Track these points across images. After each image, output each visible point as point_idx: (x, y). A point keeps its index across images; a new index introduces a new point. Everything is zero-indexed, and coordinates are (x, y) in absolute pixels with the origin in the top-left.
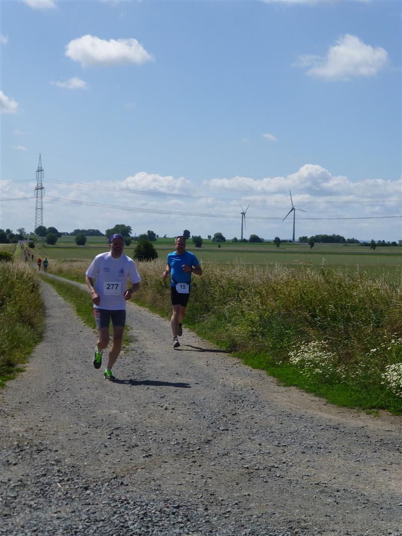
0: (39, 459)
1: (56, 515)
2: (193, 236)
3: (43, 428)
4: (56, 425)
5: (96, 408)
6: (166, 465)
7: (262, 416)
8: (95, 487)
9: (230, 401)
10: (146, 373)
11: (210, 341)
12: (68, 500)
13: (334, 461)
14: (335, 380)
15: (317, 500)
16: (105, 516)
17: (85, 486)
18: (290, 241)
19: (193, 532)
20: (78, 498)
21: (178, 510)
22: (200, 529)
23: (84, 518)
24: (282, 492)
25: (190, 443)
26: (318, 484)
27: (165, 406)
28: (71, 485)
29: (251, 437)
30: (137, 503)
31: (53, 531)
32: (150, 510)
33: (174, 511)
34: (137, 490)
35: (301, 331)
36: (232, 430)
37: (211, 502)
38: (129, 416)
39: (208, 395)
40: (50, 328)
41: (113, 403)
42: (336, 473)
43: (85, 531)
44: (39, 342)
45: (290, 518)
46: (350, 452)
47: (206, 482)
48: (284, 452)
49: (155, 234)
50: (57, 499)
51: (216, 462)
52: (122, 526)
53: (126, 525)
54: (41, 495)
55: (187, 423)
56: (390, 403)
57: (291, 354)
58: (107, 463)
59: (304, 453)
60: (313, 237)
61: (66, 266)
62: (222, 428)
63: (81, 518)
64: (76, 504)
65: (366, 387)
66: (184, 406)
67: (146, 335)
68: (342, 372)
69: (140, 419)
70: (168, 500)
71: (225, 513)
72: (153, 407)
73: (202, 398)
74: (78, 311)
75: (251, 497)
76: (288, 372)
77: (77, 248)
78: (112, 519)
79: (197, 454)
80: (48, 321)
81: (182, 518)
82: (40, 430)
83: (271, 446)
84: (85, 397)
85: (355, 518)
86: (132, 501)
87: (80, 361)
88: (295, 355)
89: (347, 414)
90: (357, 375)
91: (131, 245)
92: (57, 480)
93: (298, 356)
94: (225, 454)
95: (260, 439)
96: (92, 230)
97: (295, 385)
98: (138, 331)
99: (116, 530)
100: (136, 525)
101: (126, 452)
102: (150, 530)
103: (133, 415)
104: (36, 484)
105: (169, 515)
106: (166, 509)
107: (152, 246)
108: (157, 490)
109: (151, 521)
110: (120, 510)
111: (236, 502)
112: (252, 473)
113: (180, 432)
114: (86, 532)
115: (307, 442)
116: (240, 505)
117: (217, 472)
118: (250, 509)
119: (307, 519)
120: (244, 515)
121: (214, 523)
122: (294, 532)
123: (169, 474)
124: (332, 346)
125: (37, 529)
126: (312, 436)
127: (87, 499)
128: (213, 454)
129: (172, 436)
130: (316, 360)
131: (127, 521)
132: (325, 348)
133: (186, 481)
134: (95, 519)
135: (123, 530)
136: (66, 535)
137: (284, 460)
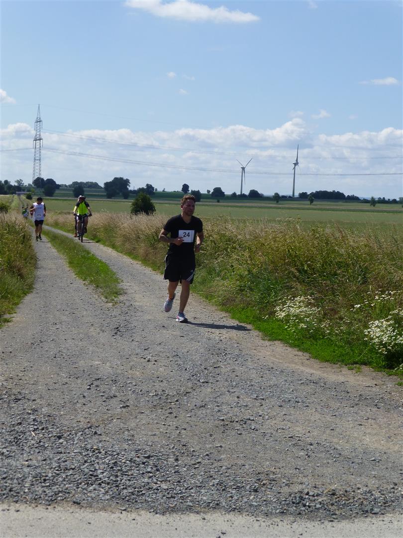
0: (16, 408)
1: (27, 463)
2: (192, 190)
3: (23, 378)
4: (36, 375)
5: (78, 359)
6: (142, 416)
7: (243, 369)
8: (69, 436)
9: (213, 354)
10: (133, 325)
11: (199, 295)
12: (40, 448)
13: (310, 415)
14: (319, 336)
15: (289, 453)
16: (76, 465)
17: (58, 435)
18: (290, 197)
19: (161, 481)
20: (51, 446)
21: (148, 460)
22: (168, 479)
23: (54, 467)
24: (254, 444)
25: (168, 395)
26: (292, 437)
27: (148, 358)
28: (46, 434)
29: (230, 390)
30: (109, 452)
32: (120, 460)
33: (145, 461)
34: (110, 440)
35: (287, 286)
36: (212, 383)
37: (183, 453)
38: (111, 367)
39: (192, 348)
40: (40, 279)
41: (96, 354)
42: (311, 427)
44: (28, 293)
45: (259, 470)
46: (328, 407)
47: (180, 433)
48: (262, 405)
49: (153, 188)
50: (30, 448)
51: (193, 413)
52: (91, 475)
53: (95, 474)
54: (14, 443)
55: (168, 376)
56: (373, 359)
57: (278, 308)
58: (84, 413)
59: (281, 406)
60: (312, 193)
61: (61, 219)
62: (203, 381)
63: (52, 466)
64: (48, 452)
65: (349, 342)
66: (167, 359)
67: (136, 288)
68: (327, 328)
69: (122, 370)
70: (139, 450)
71: (195, 464)
72: (135, 359)
73: (186, 351)
74: (71, 263)
75: (223, 449)
76: (274, 327)
79: (175, 406)
80: (39, 273)
81: (151, 468)
82: (21, 380)
83: (249, 399)
84: (69, 348)
85: (325, 472)
86: (103, 450)
87: (67, 313)
88: (281, 310)
89: (329, 369)
90: (341, 330)
92: (31, 429)
93: (284, 311)
94: (202, 406)
95: (239, 392)
96: (90, 183)
97: (279, 340)
98: (128, 284)
99: (85, 478)
100: (105, 474)
101: (103, 403)
102: (118, 479)
103: (115, 366)
104: (10, 432)
105: (139, 464)
106: (136, 459)
107: (149, 200)
108: (130, 440)
109: (121, 470)
110: (91, 459)
111: (207, 453)
112: (227, 425)
113: (161, 384)
114: (55, 480)
115: (286, 396)
116: (211, 456)
117: (192, 423)
118: (220, 460)
119: (277, 471)
120: (213, 466)
121: (183, 473)
122: (262, 483)
123: (143, 424)
124: (318, 302)
125: (6, 477)
126: (291, 390)
127: (60, 448)
128: (190, 406)
129: (152, 387)
130: (302, 315)
131: (97, 470)
132: (310, 303)
133: (160, 432)
134: (66, 468)
135: (92, 478)
136: (35, 482)
137: (261, 413)
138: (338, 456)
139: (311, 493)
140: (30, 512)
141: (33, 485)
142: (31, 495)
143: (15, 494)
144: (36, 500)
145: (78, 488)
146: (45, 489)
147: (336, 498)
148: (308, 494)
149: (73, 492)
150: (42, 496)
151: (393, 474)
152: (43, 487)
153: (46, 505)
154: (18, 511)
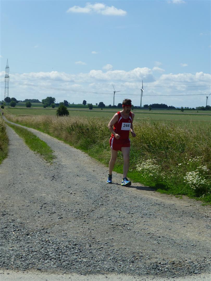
0: (4, 219)
1: (12, 248)
2: (88, 104)
3: (6, 203)
4: (13, 201)
5: (34, 193)
6: (70, 223)
7: (121, 198)
8: (32, 234)
9: (105, 190)
10: (61, 175)
11: (95, 159)
12: (18, 240)
13: (158, 222)
14: (160, 180)
15: (148, 242)
16: (37, 249)
17: (27, 233)
18: (139, 107)
19: (83, 258)
20: (23, 239)
21: (75, 246)
22: (86, 256)
23: (26, 250)
24: (130, 237)
25: (83, 212)
26: (149, 233)
27: (71, 192)
28: (20, 233)
29: (115, 209)
30: (54, 242)
31: (10, 256)
32: (61, 246)
33: (73, 247)
34: (55, 236)
35: (142, 154)
36: (105, 205)
37: (93, 243)
38: (51, 197)
39: (93, 187)
40: (11, 151)
41: (43, 190)
42: (159, 228)
43: (26, 257)
44: (5, 158)
45: (134, 251)
46: (167, 217)
47: (90, 232)
48: (132, 217)
49: (68, 102)
50: (12, 240)
51: (96, 221)
52: (46, 254)
53: (48, 254)
54: (4, 238)
55: (81, 202)
56: (188, 192)
57: (137, 166)
58: (39, 221)
59: (142, 217)
60: (151, 105)
61: (20, 119)
62: (100, 204)
63: (24, 250)
64: (22, 243)
65: (175, 183)
66: (81, 192)
67: (62, 155)
68: (164, 175)
69: (57, 199)
70: (70, 241)
71: (100, 248)
72: (64, 193)
73: (90, 188)
74: (26, 142)
75: (114, 240)
76: (136, 175)
77: (26, 109)
78: (41, 250)
79: (87, 217)
80: (10, 147)
81: (77, 250)
82: (5, 204)
83: (125, 214)
84: (29, 187)
85: (168, 251)
86: (51, 241)
87: (26, 168)
88: (139, 167)
89: (166, 197)
90: (171, 177)
91: (55, 108)
92: (12, 230)
93: (141, 167)
94: (101, 218)
95: (120, 210)
96: (35, 100)
97: (139, 182)
98: (58, 153)
99: (43, 256)
100: (53, 254)
101: (49, 216)
102: (60, 256)
103: (54, 197)
104: (1, 232)
105: (70, 249)
106: (69, 246)
107: (66, 109)
108: (65, 236)
109: (61, 252)
110: (45, 246)
111: (106, 242)
112: (115, 227)
113: (78, 206)
115: (144, 212)
116: (108, 244)
117: (96, 226)
118: (113, 246)
119: (143, 252)
120: (110, 249)
121: (94, 253)
122: (136, 258)
123: (71, 227)
124: (159, 162)
126: (147, 208)
127: (28, 240)
128: (95, 217)
129: (74, 208)
130: (150, 169)
131: (49, 252)
132: (155, 163)
133: (80, 231)
134: (32, 251)
135: (46, 256)
136: (16, 259)
137: (132, 221)
138: (174, 243)
139: (162, 263)
140: (15, 274)
141: (15, 260)
142: (15, 266)
143: (6, 265)
144: (18, 268)
145: (39, 261)
146: (22, 262)
147: (175, 266)
148: (160, 263)
149: (37, 264)
150: (20, 266)
151: (203, 252)
152: (21, 261)
153: (23, 271)
154: (8, 274)
